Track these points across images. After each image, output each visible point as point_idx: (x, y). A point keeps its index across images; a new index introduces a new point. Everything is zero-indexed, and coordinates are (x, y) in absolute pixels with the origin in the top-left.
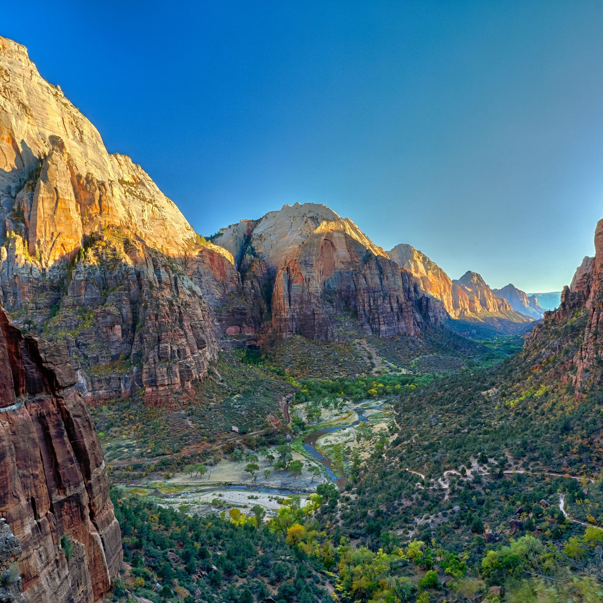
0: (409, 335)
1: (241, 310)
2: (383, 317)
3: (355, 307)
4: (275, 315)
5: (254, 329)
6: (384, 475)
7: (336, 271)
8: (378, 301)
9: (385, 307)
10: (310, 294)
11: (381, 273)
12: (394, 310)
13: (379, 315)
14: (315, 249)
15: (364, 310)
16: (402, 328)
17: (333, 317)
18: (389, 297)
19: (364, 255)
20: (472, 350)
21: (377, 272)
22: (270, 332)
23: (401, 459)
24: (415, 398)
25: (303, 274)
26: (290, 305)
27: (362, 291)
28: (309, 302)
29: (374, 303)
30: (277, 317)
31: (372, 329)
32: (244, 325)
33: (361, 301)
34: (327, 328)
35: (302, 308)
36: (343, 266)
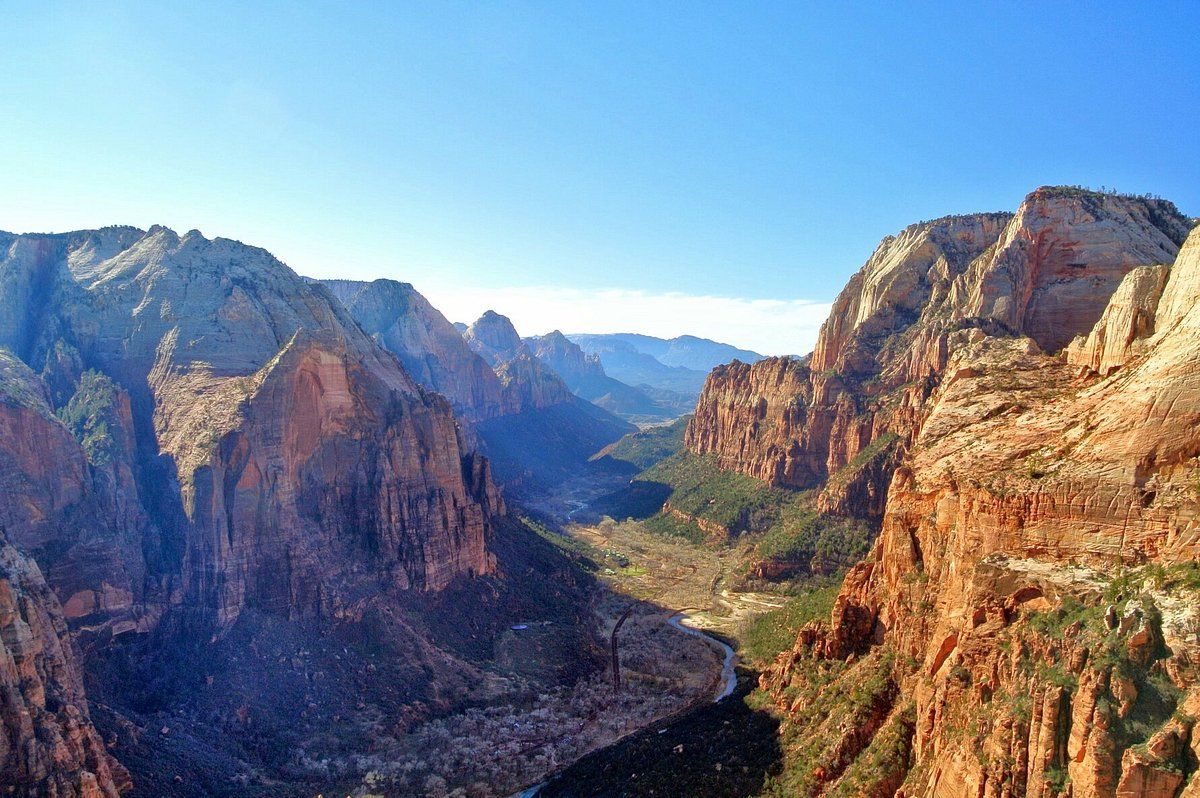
0: (477, 574)
2: (430, 545)
3: (371, 524)
5: (130, 594)
7: (325, 441)
8: (417, 508)
9: (432, 521)
10: (278, 509)
11: (421, 443)
12: (450, 525)
13: (421, 540)
15: (390, 532)
16: (464, 562)
18: (441, 497)
19: (385, 403)
21: (413, 443)
25: (259, 464)
26: (231, 541)
27: (385, 488)
28: (276, 530)
29: (409, 513)
31: (409, 574)
32: (106, 587)
33: (383, 510)
34: (319, 588)
35: (258, 545)
36: (339, 429)
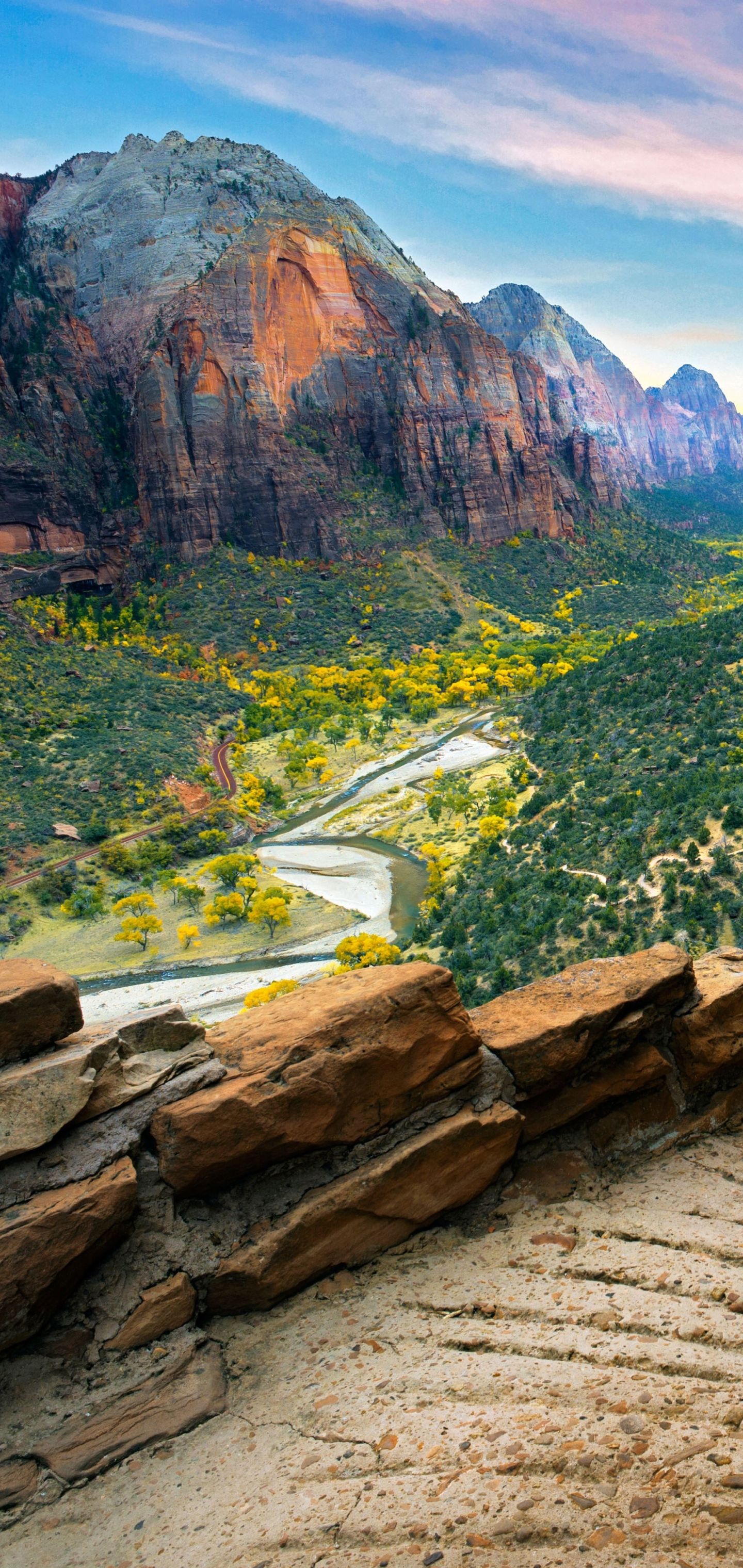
0: (546, 534)
1: (25, 474)
2: (474, 489)
3: (394, 461)
4: (148, 489)
6: (507, 890)
7: (327, 358)
8: (455, 444)
9: (475, 461)
10: (254, 424)
11: (458, 365)
12: (502, 468)
13: (462, 482)
14: (253, 287)
15: (420, 472)
16: (526, 518)
17: (330, 491)
18: (487, 433)
19: (405, 311)
20: (701, 567)
21: (446, 362)
22: (138, 539)
23: (548, 846)
24: (572, 693)
25: (221, 364)
26: (193, 459)
27: (409, 417)
28: (253, 448)
29: (444, 450)
30: (156, 495)
31: (447, 522)
32: (45, 524)
33: (408, 444)
34: (317, 524)
35: (231, 467)
36: (344, 343)
